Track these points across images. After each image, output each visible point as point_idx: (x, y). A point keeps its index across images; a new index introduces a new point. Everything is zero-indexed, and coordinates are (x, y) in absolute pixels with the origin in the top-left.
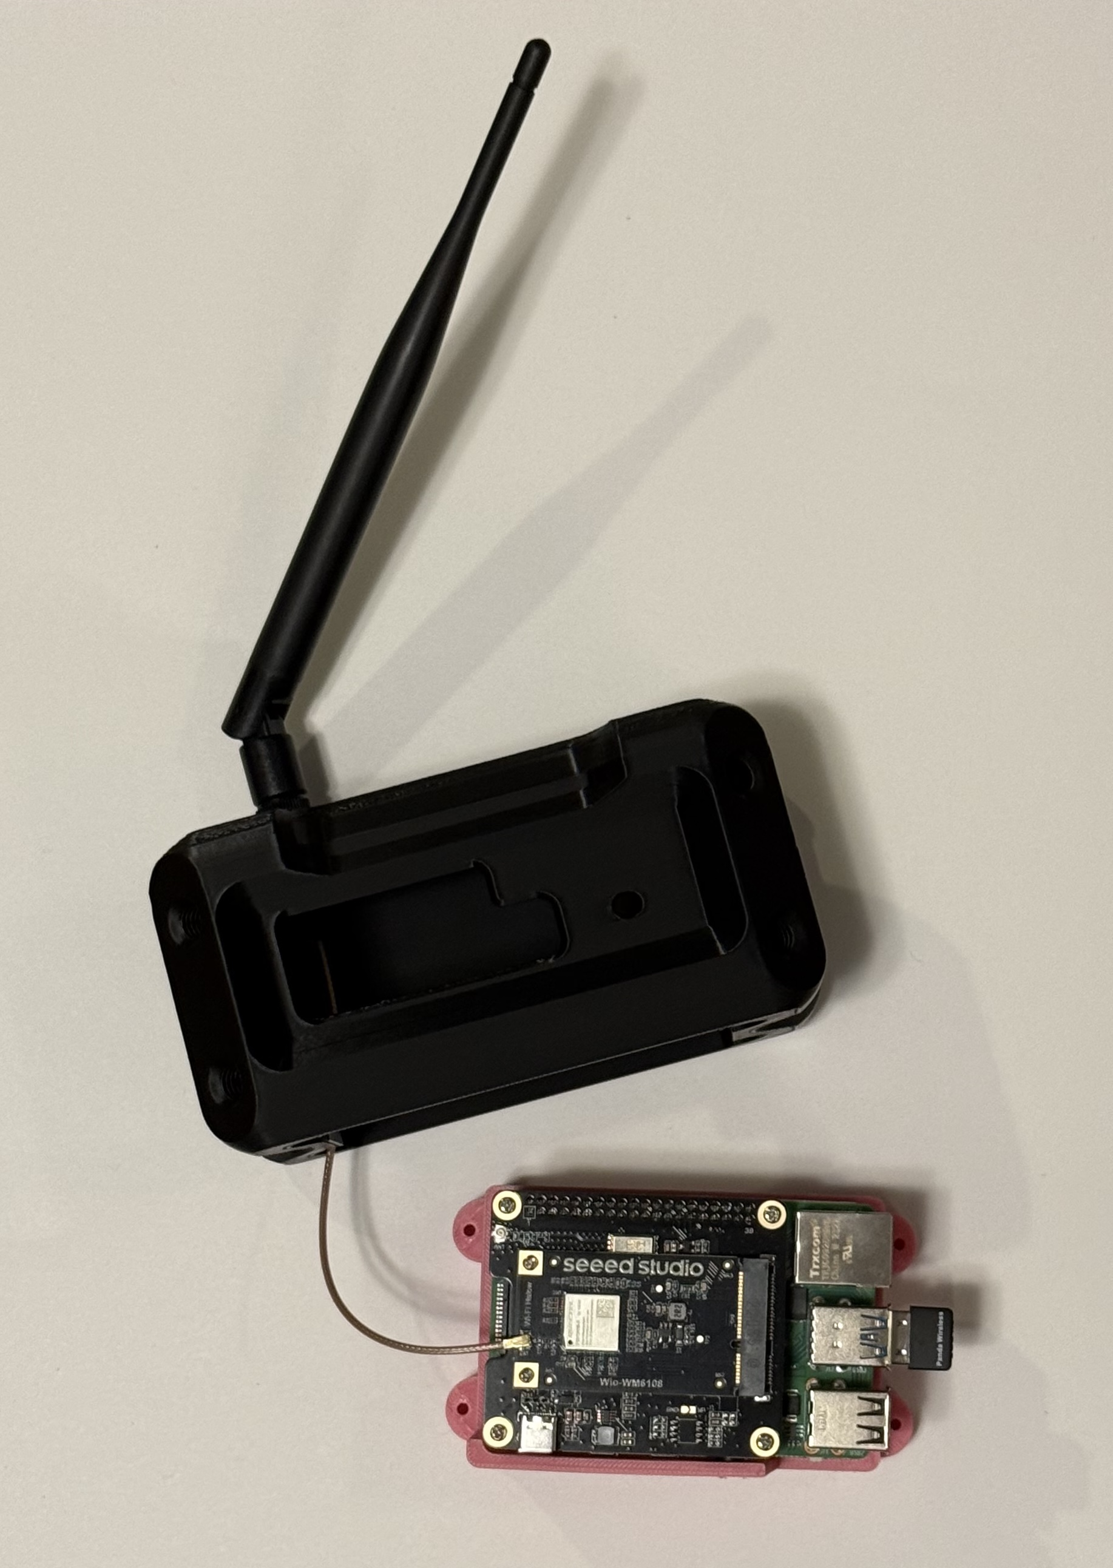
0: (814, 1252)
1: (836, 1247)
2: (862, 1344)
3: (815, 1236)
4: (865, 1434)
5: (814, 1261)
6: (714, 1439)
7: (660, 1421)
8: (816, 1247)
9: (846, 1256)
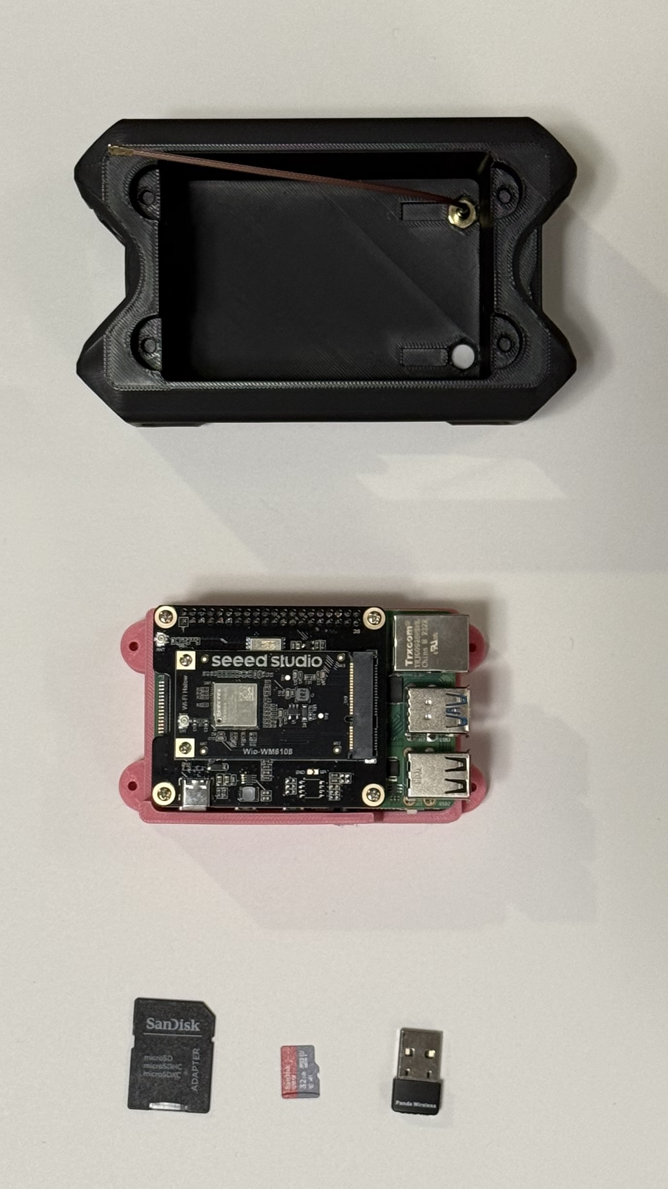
0: (409, 647)
1: (425, 642)
2: (447, 716)
3: (408, 633)
4: (452, 786)
5: (408, 653)
6: (334, 794)
7: (291, 781)
8: (409, 642)
9: (433, 648)
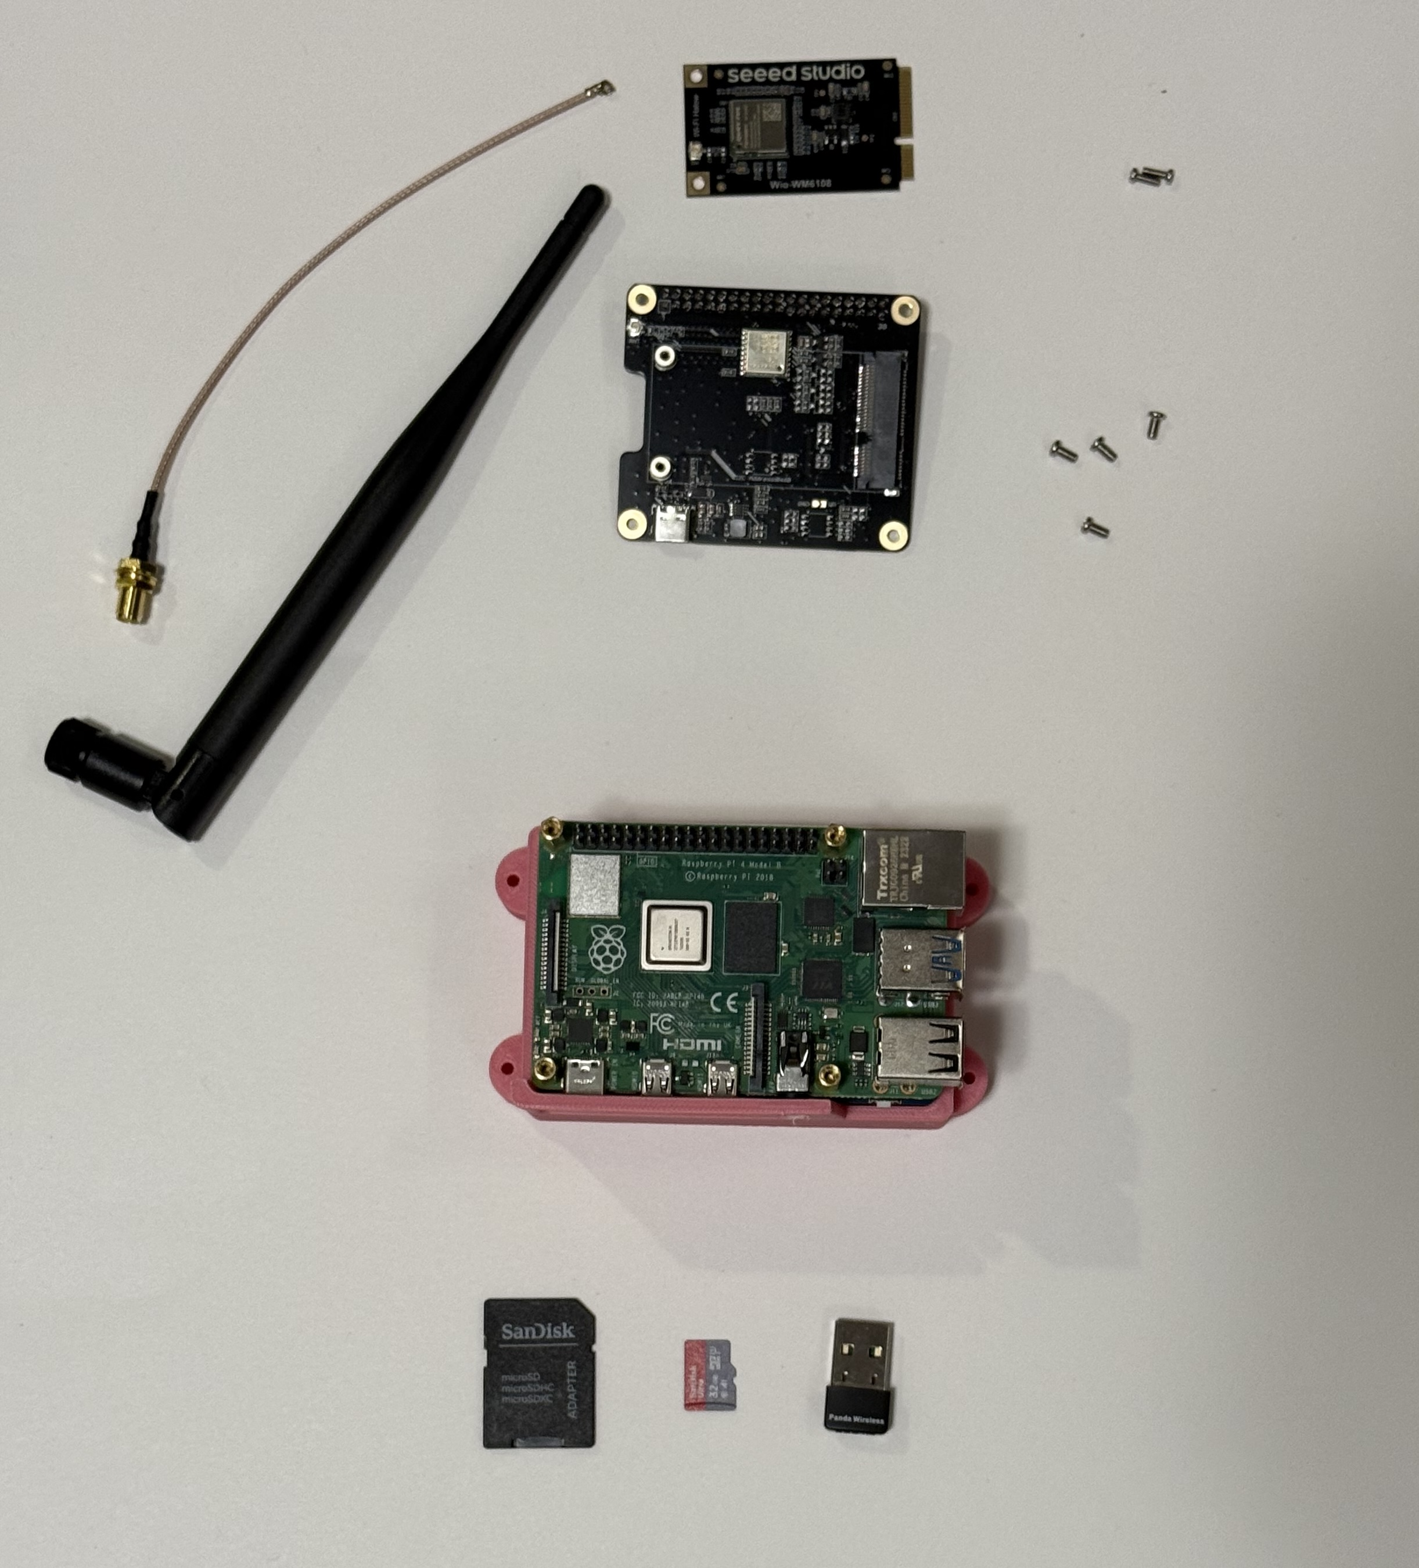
0: (882, 872)
1: (905, 866)
2: (933, 967)
3: (882, 855)
4: (939, 1063)
5: (881, 881)
6: (845, 532)
7: (791, 515)
8: (884, 867)
9: (915, 875)
